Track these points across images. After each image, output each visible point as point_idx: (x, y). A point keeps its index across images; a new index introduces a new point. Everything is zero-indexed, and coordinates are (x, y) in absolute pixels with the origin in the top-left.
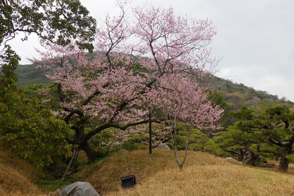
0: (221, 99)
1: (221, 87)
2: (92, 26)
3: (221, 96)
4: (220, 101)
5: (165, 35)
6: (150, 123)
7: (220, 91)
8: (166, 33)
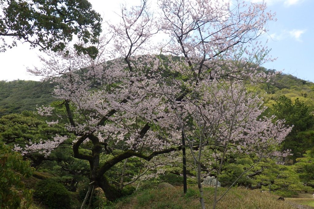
0: (307, 109)
1: (307, 93)
2: (96, 22)
3: (306, 106)
4: (305, 113)
5: (199, 27)
6: (184, 150)
7: (307, 99)
8: (199, 25)
